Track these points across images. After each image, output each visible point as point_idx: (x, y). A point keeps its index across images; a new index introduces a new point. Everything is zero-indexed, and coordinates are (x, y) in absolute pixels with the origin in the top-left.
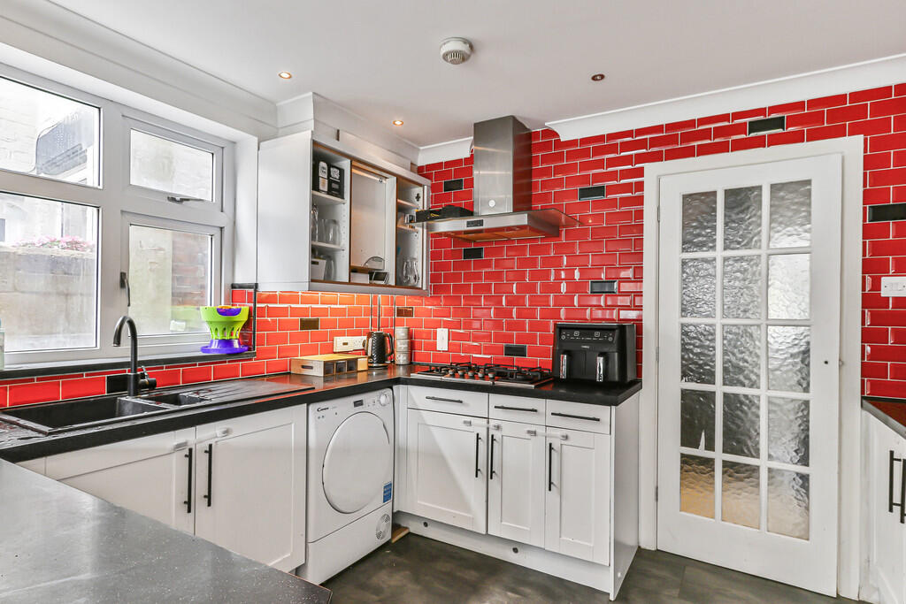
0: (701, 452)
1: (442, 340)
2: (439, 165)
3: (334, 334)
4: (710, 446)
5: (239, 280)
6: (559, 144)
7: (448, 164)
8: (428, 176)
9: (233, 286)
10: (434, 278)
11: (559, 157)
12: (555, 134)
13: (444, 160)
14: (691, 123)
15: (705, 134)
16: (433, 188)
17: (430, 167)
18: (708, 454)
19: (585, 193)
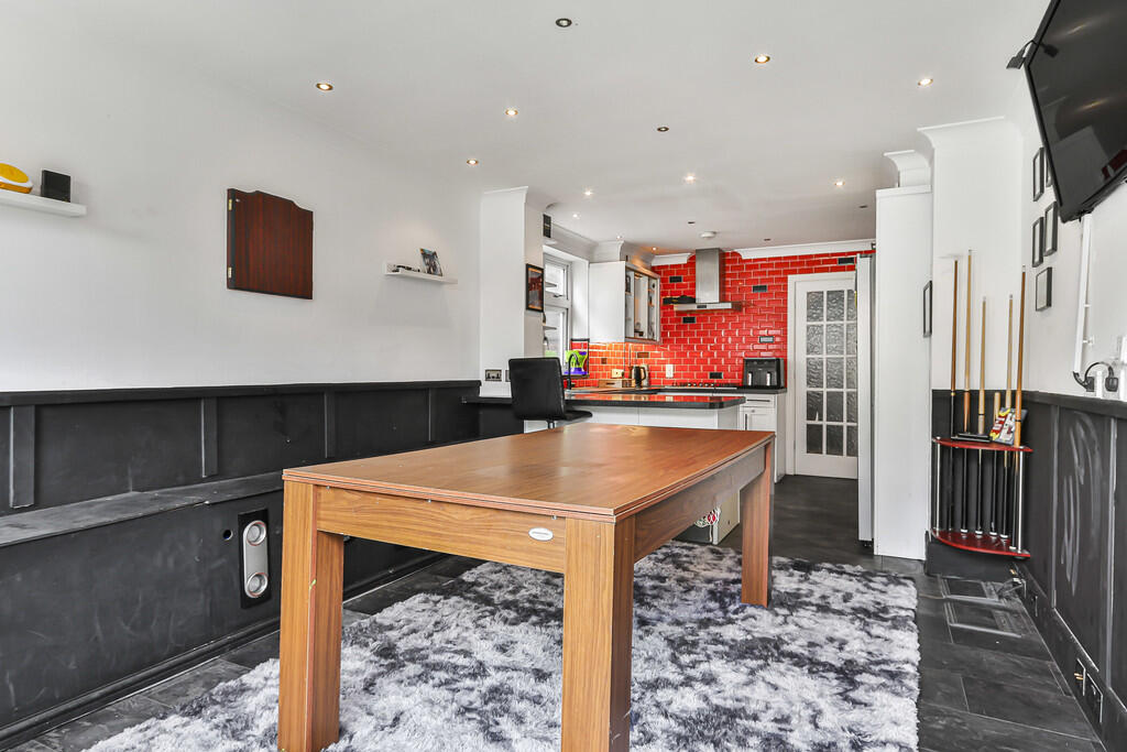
0: (817, 422)
1: (669, 371)
2: (666, 266)
3: (614, 367)
4: (821, 419)
5: (575, 337)
6: (741, 260)
7: (672, 266)
8: (659, 273)
9: (572, 340)
10: (663, 334)
11: (741, 268)
12: (739, 255)
13: (669, 264)
14: (811, 256)
15: (818, 262)
16: (663, 280)
17: (659, 267)
18: (820, 423)
19: (755, 288)
